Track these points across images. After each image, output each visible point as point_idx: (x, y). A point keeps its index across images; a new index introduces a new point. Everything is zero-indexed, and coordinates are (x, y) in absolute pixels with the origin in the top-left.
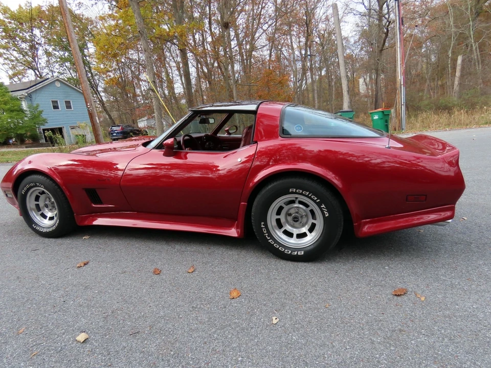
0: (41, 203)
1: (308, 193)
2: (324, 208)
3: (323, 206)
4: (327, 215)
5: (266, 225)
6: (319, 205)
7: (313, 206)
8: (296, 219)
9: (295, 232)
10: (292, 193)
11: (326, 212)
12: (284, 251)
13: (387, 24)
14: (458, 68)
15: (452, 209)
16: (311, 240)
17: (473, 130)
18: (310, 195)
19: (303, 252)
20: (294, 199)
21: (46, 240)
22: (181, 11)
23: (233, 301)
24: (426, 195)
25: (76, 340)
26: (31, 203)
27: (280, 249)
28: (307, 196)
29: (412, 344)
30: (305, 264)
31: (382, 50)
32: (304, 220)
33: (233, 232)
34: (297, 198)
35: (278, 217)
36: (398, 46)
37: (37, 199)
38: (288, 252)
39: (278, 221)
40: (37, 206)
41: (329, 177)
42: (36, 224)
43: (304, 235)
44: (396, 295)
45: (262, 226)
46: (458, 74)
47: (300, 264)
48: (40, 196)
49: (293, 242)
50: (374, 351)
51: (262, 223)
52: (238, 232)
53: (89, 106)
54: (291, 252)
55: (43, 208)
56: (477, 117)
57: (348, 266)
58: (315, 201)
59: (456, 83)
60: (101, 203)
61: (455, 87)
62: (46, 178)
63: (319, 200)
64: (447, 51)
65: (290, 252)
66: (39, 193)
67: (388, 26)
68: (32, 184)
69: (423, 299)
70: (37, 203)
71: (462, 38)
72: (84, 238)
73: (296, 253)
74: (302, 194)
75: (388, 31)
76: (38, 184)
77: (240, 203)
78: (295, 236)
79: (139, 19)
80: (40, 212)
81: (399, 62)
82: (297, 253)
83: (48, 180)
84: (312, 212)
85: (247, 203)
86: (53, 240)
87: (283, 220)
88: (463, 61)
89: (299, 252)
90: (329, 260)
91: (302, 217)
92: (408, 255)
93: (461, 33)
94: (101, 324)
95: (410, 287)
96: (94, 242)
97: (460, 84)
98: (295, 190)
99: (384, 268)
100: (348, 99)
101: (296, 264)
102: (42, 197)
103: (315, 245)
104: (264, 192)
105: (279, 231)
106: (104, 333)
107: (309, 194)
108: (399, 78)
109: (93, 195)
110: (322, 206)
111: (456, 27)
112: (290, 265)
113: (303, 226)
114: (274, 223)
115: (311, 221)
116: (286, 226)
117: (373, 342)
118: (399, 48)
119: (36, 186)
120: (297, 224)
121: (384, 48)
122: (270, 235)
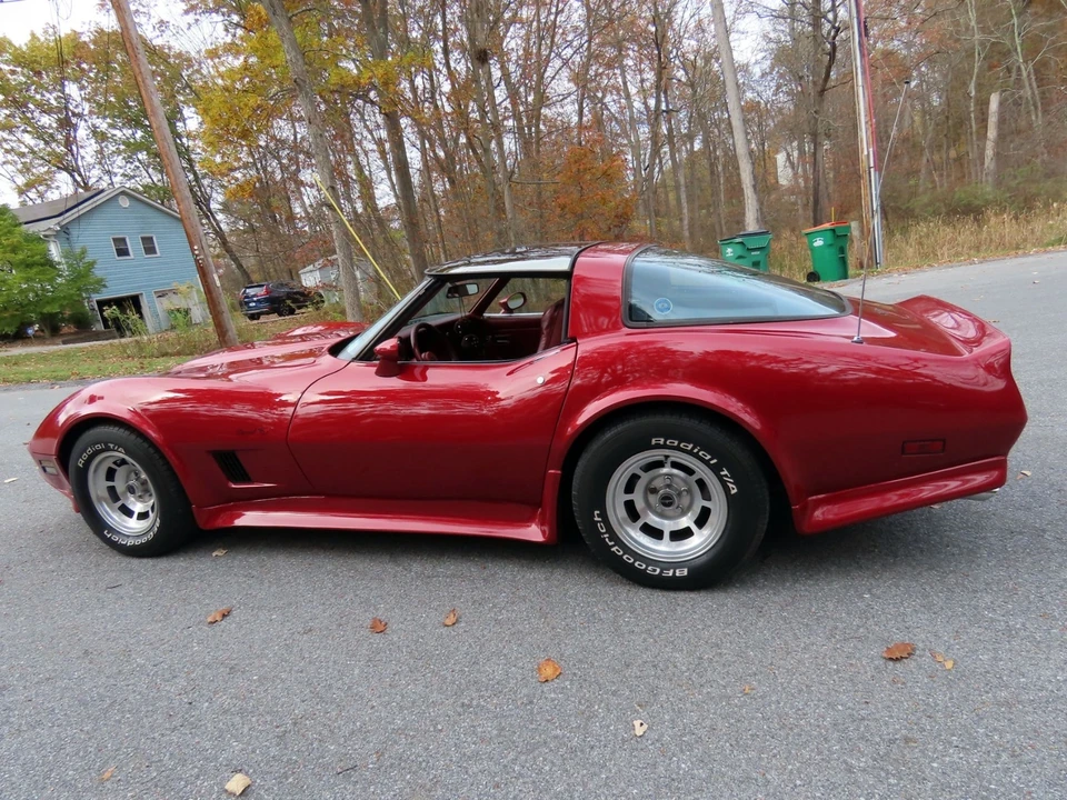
0: (119, 484)
1: (690, 446)
2: (726, 476)
3: (725, 472)
4: (733, 492)
5: (604, 516)
6: (716, 470)
7: (703, 472)
8: (667, 501)
9: (668, 526)
10: (658, 446)
11: (731, 486)
12: (646, 569)
13: (832, 34)
14: (993, 120)
15: (1001, 467)
16: (702, 544)
17: (1030, 259)
18: (696, 451)
19: (686, 570)
20: (662, 458)
21: (135, 562)
22: (381, 30)
23: (546, 688)
24: (944, 440)
25: (226, 791)
26: (97, 486)
27: (636, 564)
28: (690, 453)
29: (932, 768)
30: (692, 595)
31: (823, 91)
32: (685, 501)
33: (534, 533)
34: (667, 457)
35: (629, 497)
36: (860, 83)
37: (110, 475)
38: (655, 571)
39: (630, 506)
40: (112, 490)
41: (731, 410)
42: (111, 530)
43: (686, 533)
44: (891, 659)
45: (597, 519)
46: (992, 133)
47: (682, 596)
48: (115, 470)
49: (663, 549)
50: (853, 788)
51: (596, 512)
52: (543, 532)
53: (197, 252)
54: (661, 572)
55: (124, 493)
56: (1038, 225)
57: (783, 596)
58: (706, 463)
59: (989, 152)
60: (249, 481)
61: (987, 161)
62: (127, 433)
63: (715, 461)
64: (965, 85)
65: (658, 570)
66: (115, 463)
67: (834, 38)
68: (98, 447)
69: (949, 665)
70: (110, 484)
71: (997, 55)
72: (214, 554)
73: (671, 573)
74: (678, 448)
75: (834, 47)
76: (112, 446)
77: (546, 471)
79: (293, 54)
80: (119, 504)
81: (863, 119)
82: (674, 572)
83: (133, 437)
84: (701, 484)
85: (563, 469)
86: (148, 563)
87: (639, 505)
88: (1001, 104)
89: (677, 571)
90: (743, 582)
91: (679, 494)
92: (910, 565)
93: (993, 44)
94: (274, 751)
95: (920, 638)
96: (236, 563)
97: (997, 155)
98: (662, 440)
99: (861, 597)
100: (755, 203)
101: (672, 595)
102: (121, 472)
103: (711, 554)
104: (596, 446)
105: (633, 528)
106: (282, 771)
107: (693, 448)
108: (866, 153)
109: (232, 465)
110: (722, 473)
111: (983, 30)
112: (659, 599)
113: (684, 513)
114: (622, 512)
115: (700, 503)
116: (647, 515)
117: (850, 769)
118: (861, 89)
119: (108, 449)
120: (669, 511)
121: (828, 86)
122: (614, 537)
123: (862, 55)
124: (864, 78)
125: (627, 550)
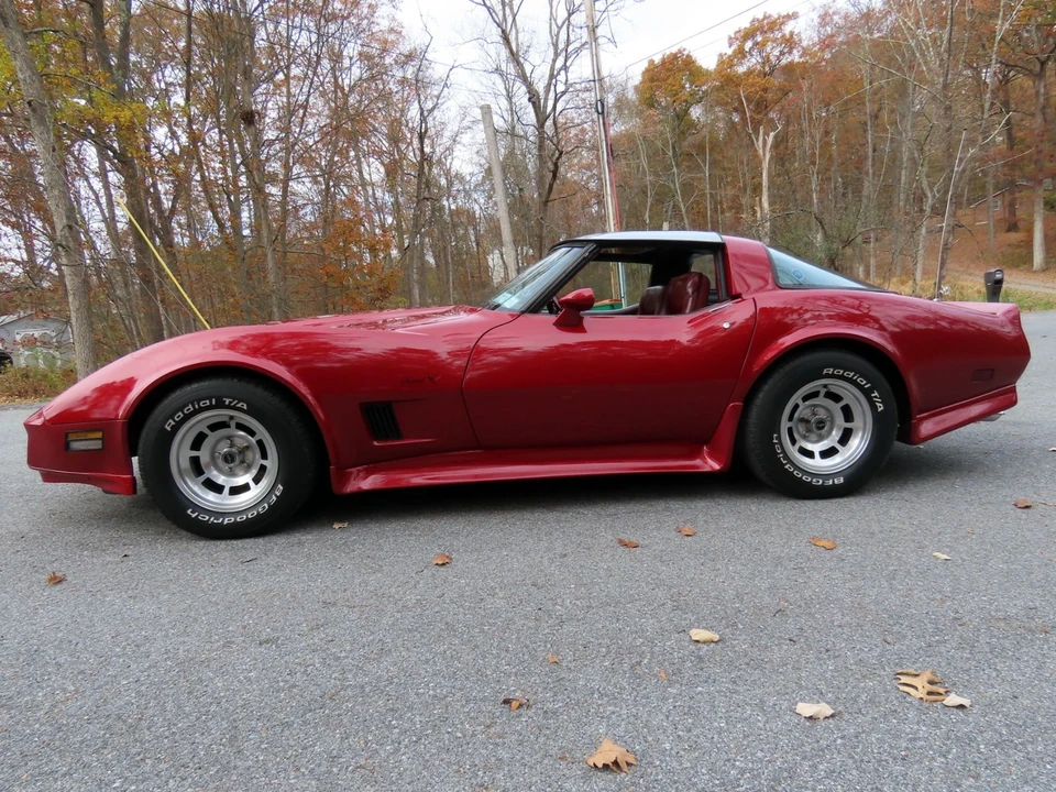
0: (204, 454)
1: (852, 374)
2: (876, 397)
3: (876, 394)
4: (880, 410)
5: (779, 438)
6: (867, 393)
8: (821, 424)
9: (816, 448)
10: (825, 376)
11: (878, 404)
12: (811, 481)
13: (557, 155)
15: (1013, 390)
18: (855, 378)
19: (842, 478)
20: (821, 388)
24: (993, 370)
26: (180, 454)
27: (803, 478)
28: (849, 380)
31: (547, 201)
34: (826, 386)
35: (790, 426)
36: (609, 192)
37: (198, 442)
38: (819, 481)
39: (791, 433)
40: (195, 462)
42: (196, 507)
43: (833, 451)
45: (775, 441)
48: (205, 436)
51: (775, 435)
52: (720, 462)
54: (823, 482)
55: (208, 466)
58: (861, 388)
62: (250, 385)
63: (870, 385)
65: (821, 481)
66: (209, 427)
67: (558, 159)
68: (205, 403)
70: (195, 453)
72: (336, 526)
73: (831, 482)
74: (840, 377)
75: (556, 166)
76: (227, 402)
77: (726, 405)
78: (817, 455)
80: (202, 478)
82: (833, 482)
83: (260, 390)
84: (846, 409)
85: (744, 401)
87: (795, 431)
89: (835, 480)
93: (660, 185)
98: (832, 370)
102: (212, 437)
103: (850, 471)
105: (795, 449)
107: (854, 376)
109: (379, 419)
110: (873, 395)
113: (829, 435)
115: (844, 425)
119: (217, 406)
121: (551, 198)
122: (786, 457)
123: (610, 171)
124: (612, 189)
125: (797, 468)
